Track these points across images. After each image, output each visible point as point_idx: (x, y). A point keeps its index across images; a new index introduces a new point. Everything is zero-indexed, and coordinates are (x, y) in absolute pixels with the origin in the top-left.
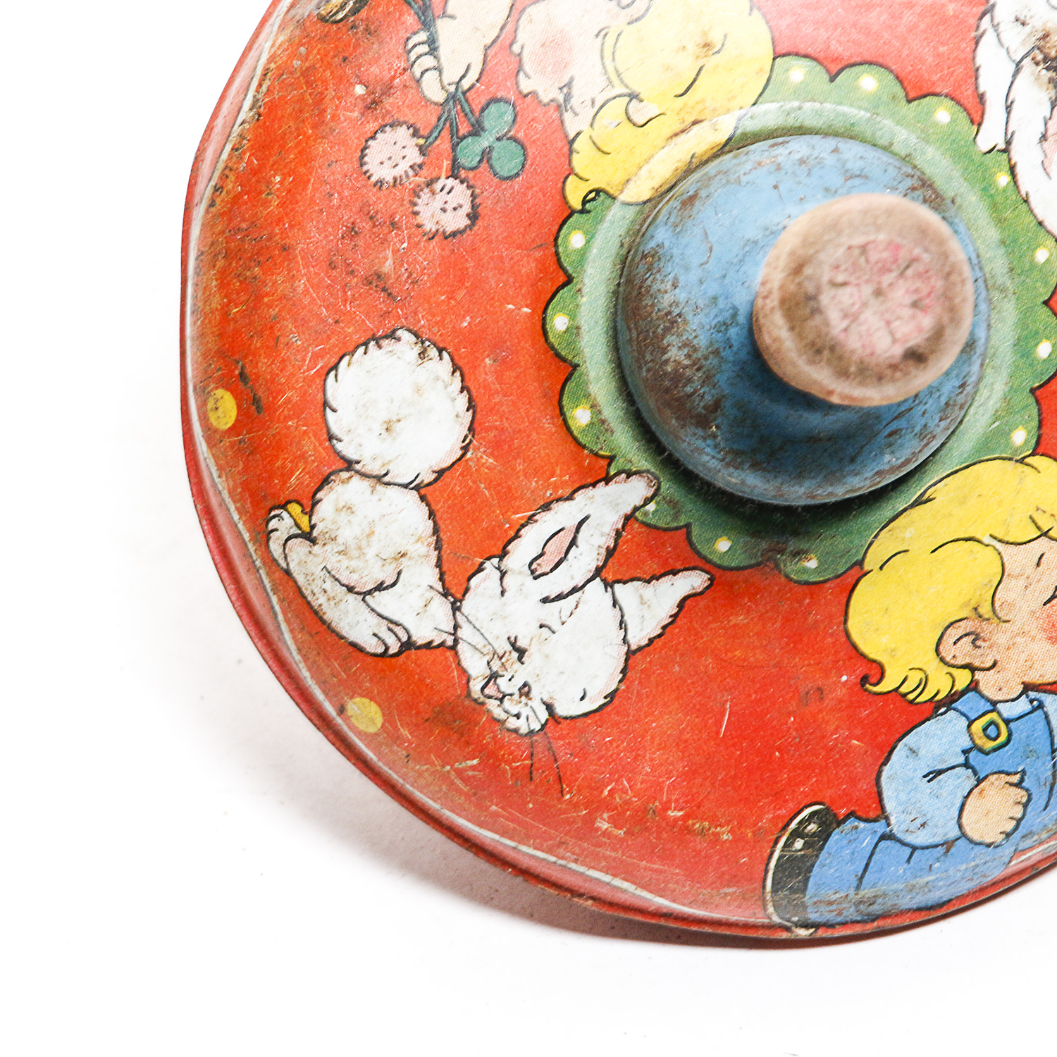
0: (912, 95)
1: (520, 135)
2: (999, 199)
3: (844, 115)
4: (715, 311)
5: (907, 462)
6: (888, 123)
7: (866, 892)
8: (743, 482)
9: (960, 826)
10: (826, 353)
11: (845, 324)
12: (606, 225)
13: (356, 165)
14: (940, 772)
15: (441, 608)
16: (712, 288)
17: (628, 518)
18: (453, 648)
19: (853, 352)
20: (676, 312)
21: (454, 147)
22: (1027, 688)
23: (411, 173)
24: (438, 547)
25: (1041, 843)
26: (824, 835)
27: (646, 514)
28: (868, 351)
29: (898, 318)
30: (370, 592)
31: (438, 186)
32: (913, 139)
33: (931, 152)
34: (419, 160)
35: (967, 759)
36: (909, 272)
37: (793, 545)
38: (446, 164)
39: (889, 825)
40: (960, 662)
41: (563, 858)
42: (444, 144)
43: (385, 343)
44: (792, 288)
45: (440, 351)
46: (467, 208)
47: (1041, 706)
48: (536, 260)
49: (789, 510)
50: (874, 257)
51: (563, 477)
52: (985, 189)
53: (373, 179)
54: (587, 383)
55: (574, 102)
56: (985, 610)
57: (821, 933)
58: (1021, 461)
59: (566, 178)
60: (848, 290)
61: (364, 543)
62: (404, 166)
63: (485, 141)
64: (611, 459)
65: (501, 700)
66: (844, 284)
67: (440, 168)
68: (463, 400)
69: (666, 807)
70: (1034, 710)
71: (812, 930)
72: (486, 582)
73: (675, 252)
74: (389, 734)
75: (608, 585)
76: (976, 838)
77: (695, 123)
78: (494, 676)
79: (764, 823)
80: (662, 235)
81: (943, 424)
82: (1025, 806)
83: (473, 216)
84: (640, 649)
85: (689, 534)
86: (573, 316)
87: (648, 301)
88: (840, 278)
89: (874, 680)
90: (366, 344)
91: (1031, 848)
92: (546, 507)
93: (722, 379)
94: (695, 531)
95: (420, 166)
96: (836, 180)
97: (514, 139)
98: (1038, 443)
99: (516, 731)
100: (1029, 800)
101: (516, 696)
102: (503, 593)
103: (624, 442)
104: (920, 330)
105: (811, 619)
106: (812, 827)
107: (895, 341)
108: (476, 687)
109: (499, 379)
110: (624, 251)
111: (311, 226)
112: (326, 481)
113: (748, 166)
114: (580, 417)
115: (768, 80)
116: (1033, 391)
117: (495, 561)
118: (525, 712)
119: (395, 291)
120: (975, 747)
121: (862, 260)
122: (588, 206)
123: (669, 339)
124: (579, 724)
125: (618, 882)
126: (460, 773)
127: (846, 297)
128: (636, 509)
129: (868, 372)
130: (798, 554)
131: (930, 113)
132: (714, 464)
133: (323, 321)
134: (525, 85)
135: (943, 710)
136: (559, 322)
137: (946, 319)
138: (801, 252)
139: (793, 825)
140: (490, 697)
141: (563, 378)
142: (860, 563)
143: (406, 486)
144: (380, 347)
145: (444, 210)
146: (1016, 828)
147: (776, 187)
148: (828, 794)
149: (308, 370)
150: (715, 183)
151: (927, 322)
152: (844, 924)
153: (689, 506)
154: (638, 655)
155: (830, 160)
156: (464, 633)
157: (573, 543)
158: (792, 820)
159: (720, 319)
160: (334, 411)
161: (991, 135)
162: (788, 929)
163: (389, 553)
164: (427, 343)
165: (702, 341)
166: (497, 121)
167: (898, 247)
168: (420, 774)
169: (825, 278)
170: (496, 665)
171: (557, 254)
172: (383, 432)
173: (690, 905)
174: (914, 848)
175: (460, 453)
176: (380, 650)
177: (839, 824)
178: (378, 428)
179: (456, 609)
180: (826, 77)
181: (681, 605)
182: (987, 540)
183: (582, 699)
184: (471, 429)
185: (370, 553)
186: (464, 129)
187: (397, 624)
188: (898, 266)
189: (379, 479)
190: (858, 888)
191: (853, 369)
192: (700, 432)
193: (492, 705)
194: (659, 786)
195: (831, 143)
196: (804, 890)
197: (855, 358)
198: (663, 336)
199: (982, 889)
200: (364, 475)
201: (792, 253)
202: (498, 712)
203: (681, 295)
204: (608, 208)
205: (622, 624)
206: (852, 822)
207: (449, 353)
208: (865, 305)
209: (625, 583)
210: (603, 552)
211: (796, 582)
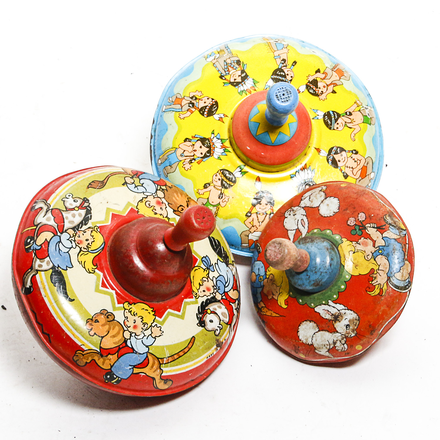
2: (321, 300)
13: (363, 211)
15: (304, 206)
17: (302, 234)
18: (298, 206)
22: (264, 286)
24: (311, 207)
30: (310, 197)
31: (355, 221)
34: (359, 220)
38: (357, 224)
39: (256, 261)
42: (360, 224)
43: (338, 207)
45: (334, 215)
46: (350, 224)
47: (261, 287)
51: (311, 226)
53: (360, 213)
55: (357, 244)
59: (346, 239)
61: (316, 197)
62: (359, 218)
63: (357, 230)
64: (309, 233)
65: (290, 211)
68: (326, 216)
72: (304, 213)
75: (296, 229)
78: (293, 211)
83: (348, 225)
84: (288, 232)
90: (339, 205)
92: (308, 223)
97: (356, 234)
99: (286, 212)
101: (290, 213)
102: (302, 215)
106: (259, 250)
112: (326, 195)
115: (349, 273)
117: (306, 215)
118: (287, 214)
119: (344, 211)
120: (260, 276)
131: (335, 295)
134: (362, 238)
135: (265, 273)
136: (328, 231)
143: (320, 205)
145: (351, 221)
149: (340, 197)
156: (300, 208)
157: (303, 226)
160: (333, 198)
161: (330, 303)
163: (313, 201)
164: (335, 213)
166: (359, 233)
170: (294, 211)
175: (320, 213)
176: (303, 197)
178: (328, 203)
179: (303, 208)
180: (346, 281)
182: (281, 285)
183: (286, 222)
184: (322, 216)
185: (314, 198)
186: (361, 228)
187: (304, 199)
189: (322, 202)
200: (324, 200)
205: (291, 230)
206: (258, 256)
209: (295, 232)
210: (300, 230)
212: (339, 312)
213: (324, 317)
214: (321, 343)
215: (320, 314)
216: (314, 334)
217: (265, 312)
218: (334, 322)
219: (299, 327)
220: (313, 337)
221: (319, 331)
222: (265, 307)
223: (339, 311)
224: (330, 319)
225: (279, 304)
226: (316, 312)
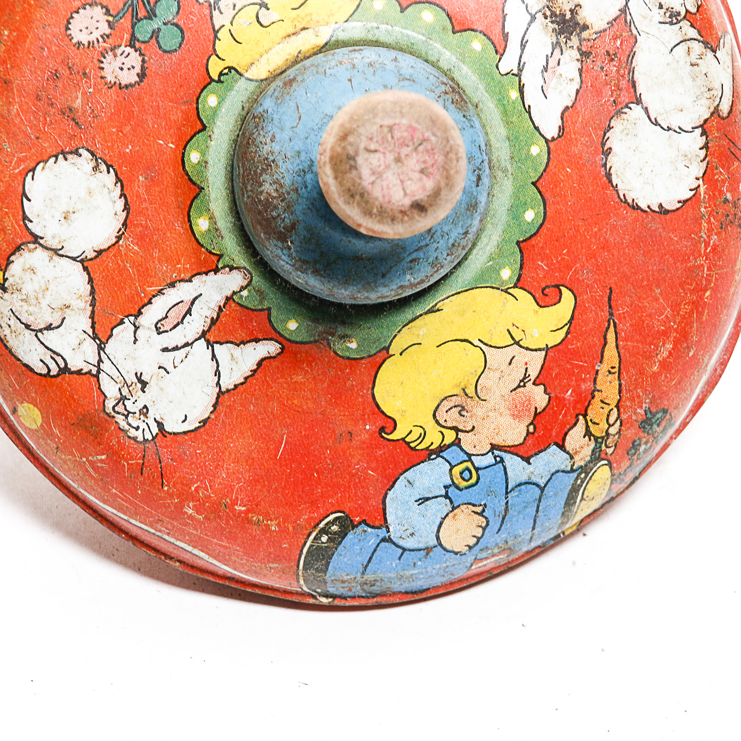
0: (457, 28)
1: (181, 23)
2: (509, 108)
3: (408, 36)
4: (298, 161)
5: (422, 281)
6: (438, 46)
7: (369, 577)
8: (307, 283)
9: (438, 538)
10: (358, 197)
11: (373, 178)
12: (233, 93)
13: (63, 29)
14: (427, 499)
15: (90, 347)
16: (298, 145)
17: (228, 299)
19: (376, 199)
20: (271, 158)
21: (133, 26)
22: (494, 447)
23: (101, 40)
24: (93, 304)
25: (493, 556)
26: (343, 534)
27: (241, 297)
28: (386, 200)
29: (410, 179)
30: (41, 330)
31: (119, 51)
32: (454, 58)
33: (465, 69)
34: (108, 31)
35: (447, 492)
36: (421, 148)
37: (341, 330)
38: (127, 36)
39: (388, 531)
40: (449, 424)
41: (160, 531)
42: (126, 22)
43: (69, 157)
44: (339, 150)
45: (108, 166)
46: (138, 69)
47: (502, 461)
48: (182, 111)
49: (340, 306)
50: (397, 134)
51: (185, 265)
52: (499, 100)
53: (74, 41)
54: (209, 201)
55: (221, 4)
56: (471, 391)
57: (337, 602)
58: (506, 291)
59: (210, 57)
60: (377, 155)
61: (40, 296)
62: (97, 34)
63: (156, 24)
64: (220, 256)
65: (127, 417)
66: (376, 151)
67: (122, 39)
68: (121, 203)
69: (234, 503)
70: (497, 463)
71: (330, 600)
72: (123, 332)
73: (275, 116)
74: (46, 431)
75: (209, 343)
76: (448, 547)
77: (304, 29)
78: (123, 399)
79: (302, 521)
80: (268, 104)
81: (449, 258)
82: (484, 529)
83: (142, 76)
84: (228, 391)
85: (269, 315)
86: (203, 154)
87: (253, 149)
88: (372, 147)
89: (388, 431)
90: (56, 157)
91: (486, 558)
92: (172, 285)
93: (299, 209)
94: (274, 313)
95: (108, 36)
96: (392, 80)
97: (177, 25)
98: (518, 280)
99: (135, 439)
100: (487, 525)
101: (137, 415)
102: (136, 341)
103: (231, 246)
104: (424, 189)
105: (349, 383)
106: (335, 528)
107: (405, 194)
108: (109, 404)
109: (148, 191)
110: (244, 113)
111: (26, 70)
112: (18, 248)
113: (333, 63)
114: (202, 224)
115: (358, 6)
116: (518, 243)
117: (132, 319)
118: (143, 426)
119: (80, 121)
120: (453, 485)
121: (389, 136)
122: (222, 78)
123: (264, 176)
124: (179, 438)
125: (196, 552)
126: (92, 464)
127: (375, 160)
128: (234, 293)
129: (385, 214)
130: (344, 337)
131: (468, 42)
132: (288, 267)
133: (27, 136)
135: (434, 456)
136: (194, 157)
137: (443, 184)
138: (347, 125)
139: (322, 525)
140: (118, 413)
141: (192, 196)
142: (387, 349)
143: (74, 259)
144: (66, 159)
145: (122, 69)
146: (477, 543)
147: (350, 80)
148: (348, 506)
149: (14, 169)
150: (308, 72)
151: (429, 184)
152: (353, 597)
153: (272, 296)
154: (226, 396)
155: (390, 66)
156: (106, 366)
157: (189, 312)
158: (321, 522)
159: (301, 167)
160: (29, 200)
161: (509, 63)
162: (314, 597)
163: (58, 304)
164: (100, 161)
165: (287, 181)
166: (165, 11)
167: (414, 130)
168: (65, 462)
169: (362, 146)
170: (125, 392)
171: (197, 108)
172: (62, 219)
173: (246, 573)
174: (404, 550)
175: (114, 240)
176: (45, 371)
177: (354, 527)
178: (59, 216)
179: (101, 348)
180: (399, 9)
181: (259, 364)
182: (477, 343)
183: (183, 421)
184: (125, 224)
185: (44, 303)
186: (142, 13)
187: (58, 355)
188: (414, 143)
189: (56, 251)
190: (363, 573)
191: (375, 211)
192: (280, 244)
193: (120, 419)
194: (232, 488)
195: (393, 54)
196: (325, 571)
197: (377, 203)
198: (261, 175)
199: (452, 584)
200: (46, 248)
201: (342, 126)
202: (123, 424)
203: (276, 147)
204: (236, 81)
205: (218, 373)
206: (363, 527)
207: (114, 169)
208: (388, 167)
209: (221, 344)
210: (209, 321)
211: (340, 357)
212: (539, 16)
213: (576, 85)
214: (689, 82)
215: (567, 108)
216: (656, 123)
217: (607, 409)
218: (585, 34)
219: (644, 206)
220: (669, 129)
221: (638, 101)
222: (585, 416)
223: (533, 18)
224: (575, 54)
225: (561, 334)
226: (562, 129)
